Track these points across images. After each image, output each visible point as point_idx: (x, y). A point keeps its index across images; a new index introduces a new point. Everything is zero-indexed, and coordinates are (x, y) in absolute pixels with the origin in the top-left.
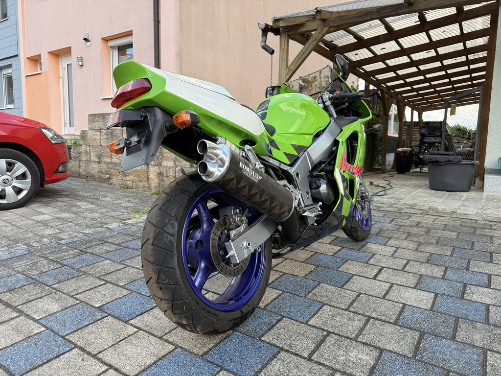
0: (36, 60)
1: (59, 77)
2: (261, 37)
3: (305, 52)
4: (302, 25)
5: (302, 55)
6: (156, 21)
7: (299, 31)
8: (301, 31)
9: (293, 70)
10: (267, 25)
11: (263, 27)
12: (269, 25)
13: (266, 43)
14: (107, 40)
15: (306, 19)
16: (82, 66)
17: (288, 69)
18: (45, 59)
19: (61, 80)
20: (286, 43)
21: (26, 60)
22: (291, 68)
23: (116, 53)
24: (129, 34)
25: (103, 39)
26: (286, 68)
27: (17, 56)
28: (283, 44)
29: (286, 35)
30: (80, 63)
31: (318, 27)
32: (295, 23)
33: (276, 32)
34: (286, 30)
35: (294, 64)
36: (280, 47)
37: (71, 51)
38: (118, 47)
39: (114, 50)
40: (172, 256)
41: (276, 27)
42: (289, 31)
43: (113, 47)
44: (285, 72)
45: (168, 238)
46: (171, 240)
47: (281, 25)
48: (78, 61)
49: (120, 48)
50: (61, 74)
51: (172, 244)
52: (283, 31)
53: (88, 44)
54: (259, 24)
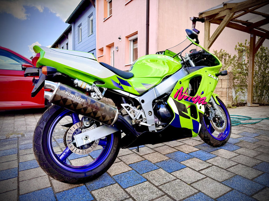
0: (102, 50)
1: (110, 57)
2: (192, 25)
3: (219, 30)
4: (217, 14)
5: (217, 32)
6: (147, 25)
7: (215, 18)
8: (217, 18)
9: (212, 41)
10: (195, 18)
11: (192, 19)
12: (196, 18)
13: (195, 28)
14: (128, 38)
15: (220, 10)
16: (118, 51)
17: (209, 41)
18: (105, 49)
19: (111, 58)
20: (208, 26)
21: (99, 50)
22: (211, 40)
23: (132, 43)
24: (136, 33)
25: (126, 37)
26: (208, 40)
27: (95, 49)
28: (206, 27)
29: (208, 22)
30: (117, 50)
31: (227, 13)
32: (212, 14)
33: (202, 20)
34: (208, 19)
35: (212, 38)
36: (205, 29)
37: (114, 45)
38: (133, 40)
39: (131, 42)
40: (40, 138)
41: (201, 18)
42: (210, 19)
43: (131, 40)
44: (207, 43)
45: (39, 129)
46: (41, 131)
47: (203, 16)
48: (116, 49)
49: (134, 40)
50: (111, 56)
51: (41, 132)
52: (206, 19)
53: (120, 40)
54: (190, 18)
